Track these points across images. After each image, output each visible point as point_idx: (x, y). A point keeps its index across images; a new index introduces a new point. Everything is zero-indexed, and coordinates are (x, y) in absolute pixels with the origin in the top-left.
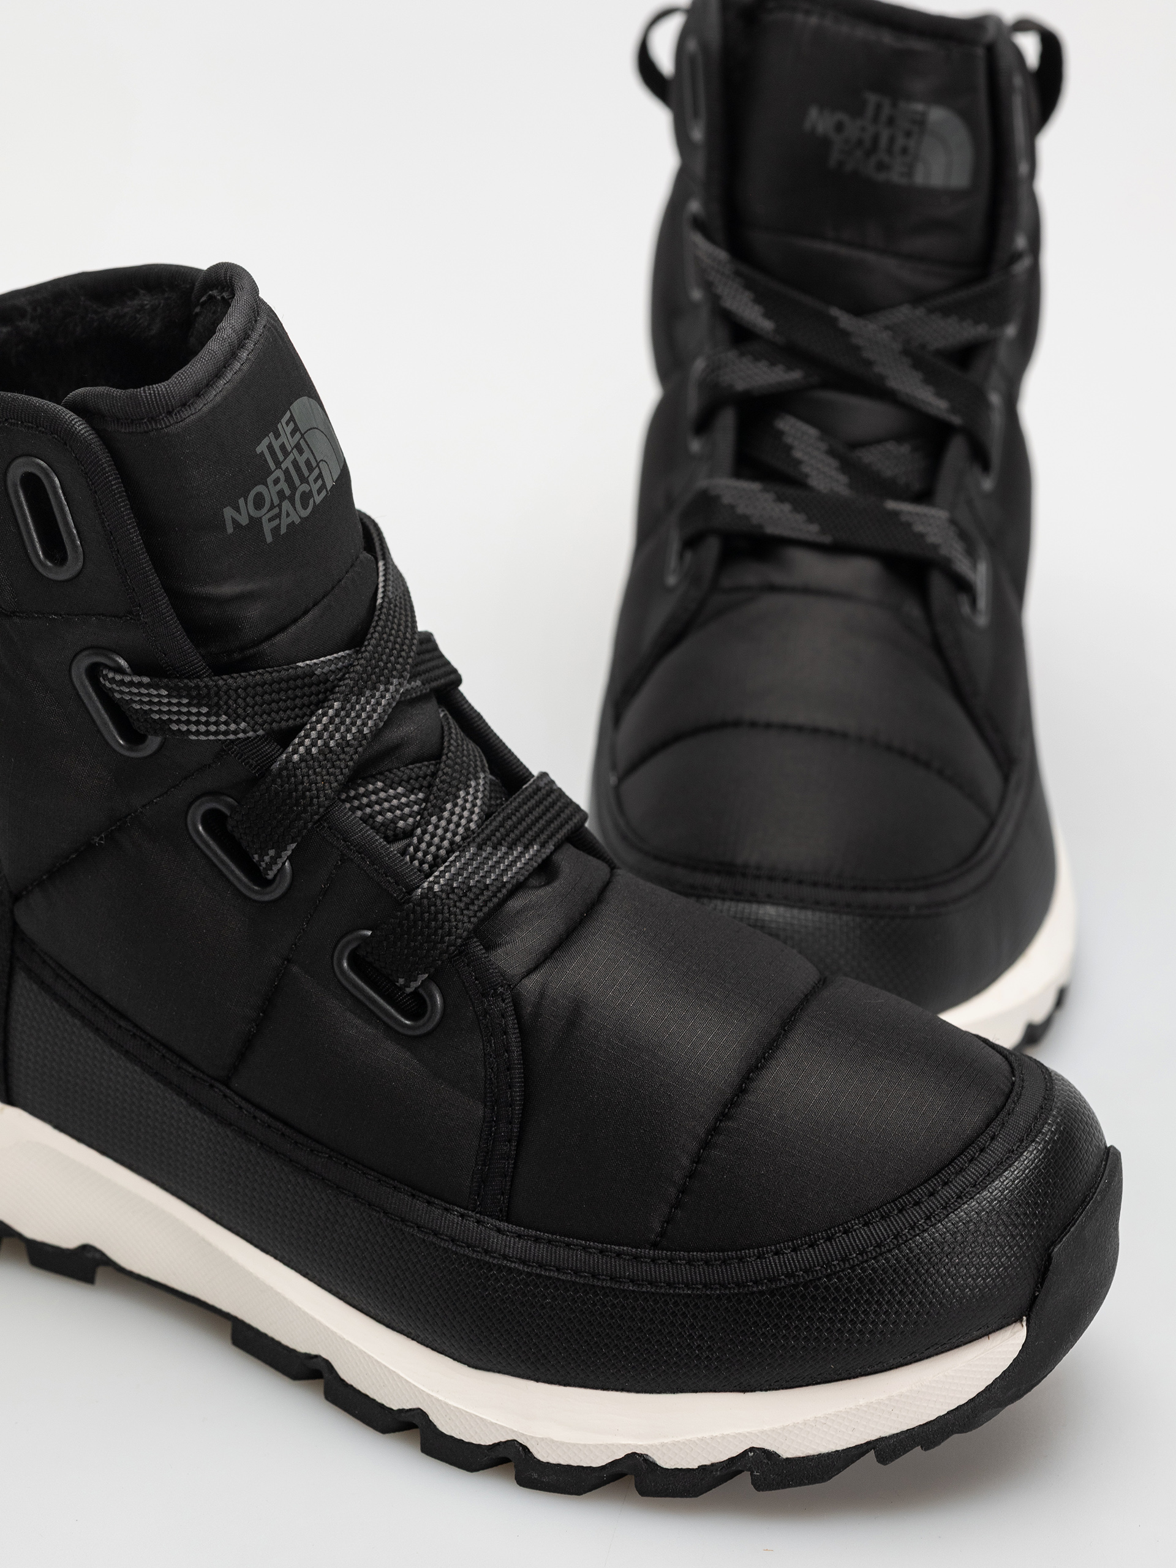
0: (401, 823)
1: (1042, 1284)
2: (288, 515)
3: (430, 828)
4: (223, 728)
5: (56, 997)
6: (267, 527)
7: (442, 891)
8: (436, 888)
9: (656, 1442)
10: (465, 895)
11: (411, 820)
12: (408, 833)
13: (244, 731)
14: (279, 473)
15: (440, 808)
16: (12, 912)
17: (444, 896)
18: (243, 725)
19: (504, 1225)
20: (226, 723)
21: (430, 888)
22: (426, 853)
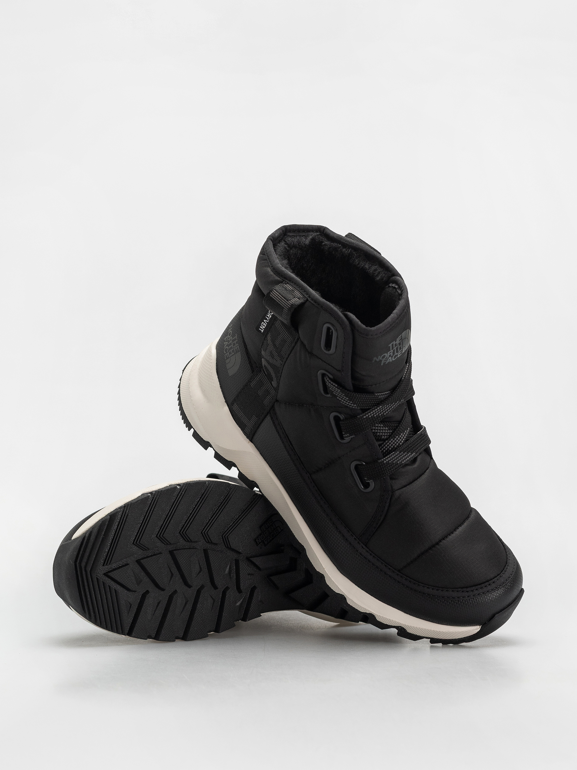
0: (383, 437)
1: (489, 621)
2: (390, 360)
3: (390, 442)
4: (350, 404)
5: (276, 428)
6: (383, 362)
7: (386, 463)
8: (385, 462)
9: (378, 614)
10: (391, 465)
11: (386, 437)
12: (384, 440)
13: (355, 407)
14: (392, 351)
15: (395, 437)
16: (275, 402)
17: (386, 464)
18: (355, 405)
19: (364, 547)
20: (351, 404)
21: (383, 461)
22: (386, 447)
